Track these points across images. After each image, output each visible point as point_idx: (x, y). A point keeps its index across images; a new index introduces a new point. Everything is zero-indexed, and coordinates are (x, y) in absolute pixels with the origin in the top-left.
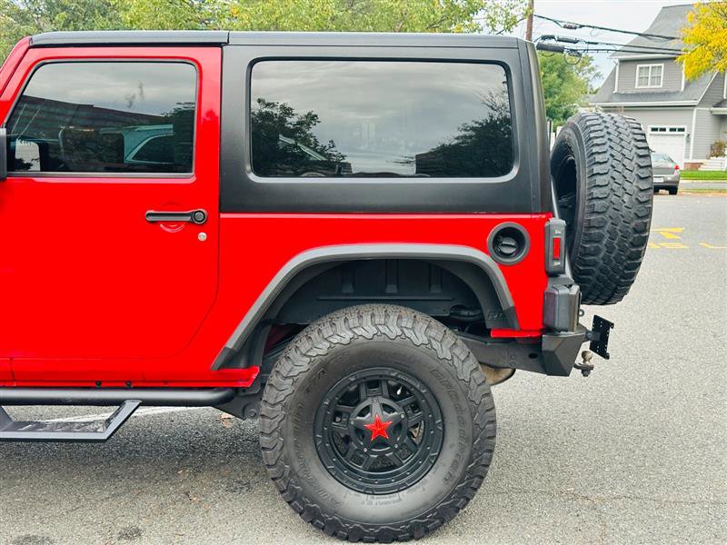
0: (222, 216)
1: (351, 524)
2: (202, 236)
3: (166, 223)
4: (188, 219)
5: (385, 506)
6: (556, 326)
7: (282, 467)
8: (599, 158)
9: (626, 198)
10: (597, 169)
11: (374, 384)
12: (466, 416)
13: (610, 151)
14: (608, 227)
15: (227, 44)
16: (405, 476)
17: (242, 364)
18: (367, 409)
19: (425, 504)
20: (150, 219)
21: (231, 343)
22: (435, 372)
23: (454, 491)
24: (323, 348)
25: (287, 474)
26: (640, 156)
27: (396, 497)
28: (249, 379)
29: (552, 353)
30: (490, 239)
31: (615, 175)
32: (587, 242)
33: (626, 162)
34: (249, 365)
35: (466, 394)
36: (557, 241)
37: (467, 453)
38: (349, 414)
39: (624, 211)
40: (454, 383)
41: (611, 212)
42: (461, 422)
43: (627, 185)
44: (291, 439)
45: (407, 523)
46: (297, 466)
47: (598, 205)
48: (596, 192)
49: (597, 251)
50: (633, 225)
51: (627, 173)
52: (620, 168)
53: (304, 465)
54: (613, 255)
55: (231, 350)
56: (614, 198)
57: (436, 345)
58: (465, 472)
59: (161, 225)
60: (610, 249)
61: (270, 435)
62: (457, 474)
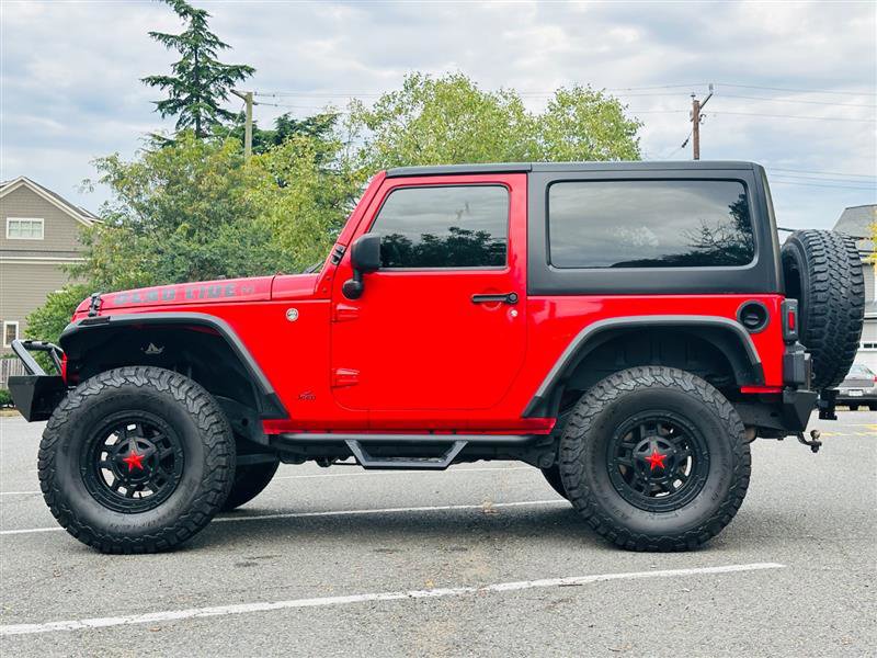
0: (529, 298)
1: (638, 534)
2: (514, 313)
3: (487, 303)
4: (505, 299)
5: (665, 521)
6: (795, 380)
7: (582, 488)
8: (818, 260)
9: (843, 290)
10: (817, 268)
11: (651, 426)
12: (728, 447)
13: (827, 255)
14: (829, 313)
15: (530, 171)
16: (679, 498)
17: (543, 414)
18: (646, 446)
19: (698, 519)
20: (476, 300)
21: (540, 393)
22: (701, 412)
23: (720, 508)
24: (613, 394)
25: (586, 494)
26: (852, 259)
27: (673, 513)
28: (548, 429)
29: (792, 406)
30: (737, 313)
31: (833, 272)
32: (814, 327)
33: (841, 262)
34: (549, 416)
35: (726, 430)
36: (791, 315)
37: (729, 477)
38: (632, 450)
39: (842, 301)
40: (717, 421)
41: (831, 302)
42: (724, 453)
43: (843, 280)
44: (589, 466)
45: (683, 534)
46: (594, 486)
47: (820, 296)
48: (818, 286)
49: (822, 333)
50: (850, 312)
51: (842, 271)
52: (837, 267)
53: (599, 487)
54: (835, 338)
55: (540, 398)
56: (833, 291)
57: (701, 391)
58: (729, 493)
59: (484, 306)
60: (832, 332)
61: (572, 463)
62: (722, 494)
